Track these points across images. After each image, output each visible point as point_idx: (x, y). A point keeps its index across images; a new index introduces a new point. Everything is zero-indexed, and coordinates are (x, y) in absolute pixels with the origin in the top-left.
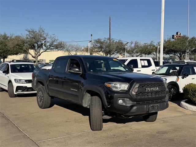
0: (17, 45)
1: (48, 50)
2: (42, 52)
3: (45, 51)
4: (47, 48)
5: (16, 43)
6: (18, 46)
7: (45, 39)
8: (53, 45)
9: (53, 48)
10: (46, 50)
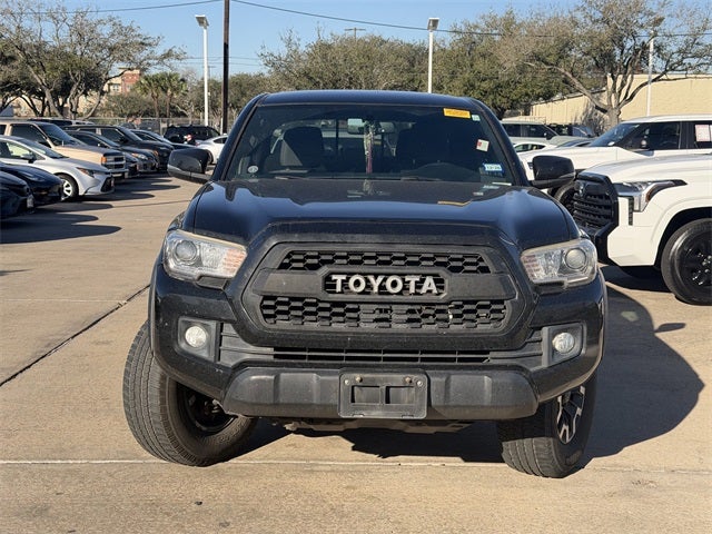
0: (537, 57)
1: (670, 75)
2: (642, 86)
3: (654, 80)
4: (668, 61)
5: (530, 48)
6: (539, 60)
7: (659, 21)
8: (701, 47)
9: (694, 62)
10: (664, 73)
